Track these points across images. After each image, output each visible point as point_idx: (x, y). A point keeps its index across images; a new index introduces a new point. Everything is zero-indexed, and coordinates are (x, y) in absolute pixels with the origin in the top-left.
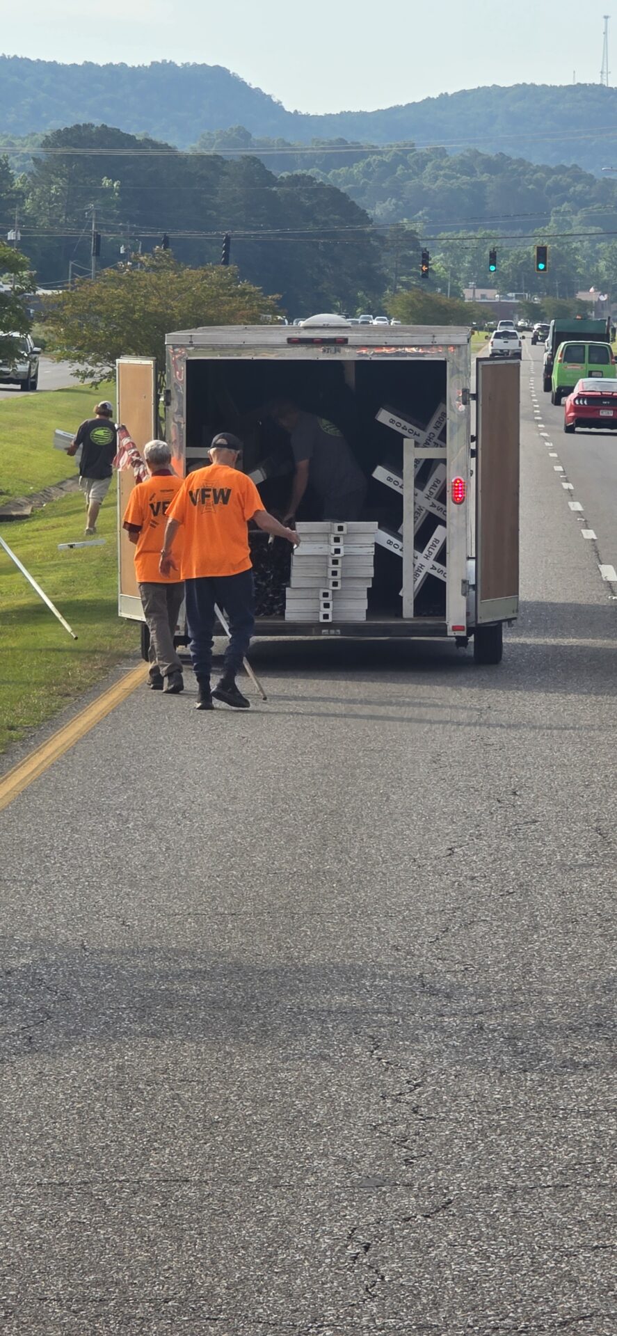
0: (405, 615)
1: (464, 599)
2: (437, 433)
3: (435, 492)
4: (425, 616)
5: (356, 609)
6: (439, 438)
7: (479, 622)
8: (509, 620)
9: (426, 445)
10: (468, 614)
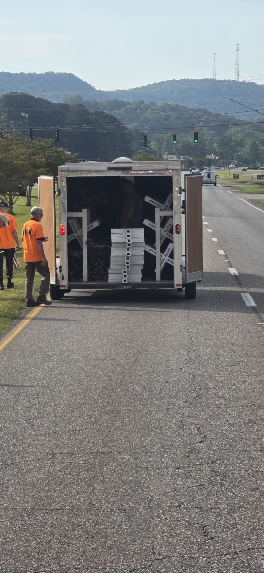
0: (157, 280)
1: (181, 273)
2: (169, 205)
3: (168, 229)
4: (165, 280)
5: (137, 277)
6: (170, 207)
7: (187, 282)
8: (199, 281)
9: (164, 210)
10: (183, 279)
